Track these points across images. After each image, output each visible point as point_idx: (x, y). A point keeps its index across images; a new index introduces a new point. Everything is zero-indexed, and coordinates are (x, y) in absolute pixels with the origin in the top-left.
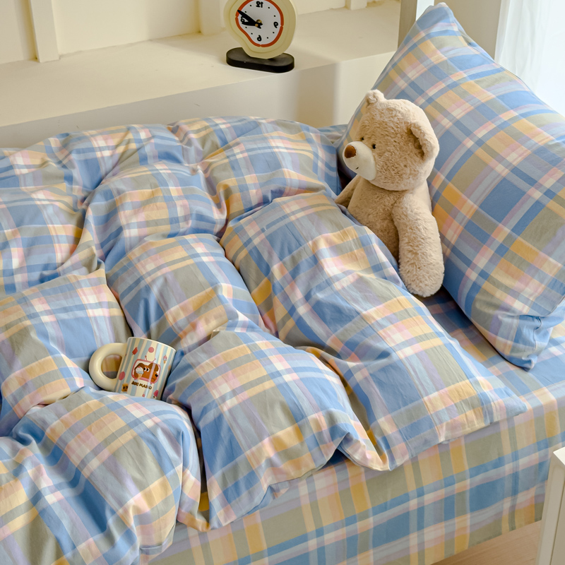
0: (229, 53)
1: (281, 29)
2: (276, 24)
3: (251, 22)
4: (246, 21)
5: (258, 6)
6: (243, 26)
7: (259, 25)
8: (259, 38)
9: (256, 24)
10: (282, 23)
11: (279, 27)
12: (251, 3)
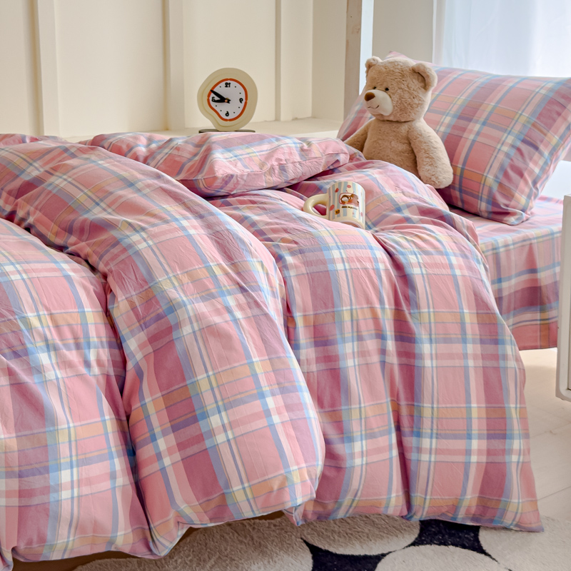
0: (200, 131)
1: (246, 103)
2: (241, 100)
3: (222, 100)
4: (217, 98)
5: (226, 86)
6: (213, 104)
7: (229, 101)
8: (227, 114)
9: (226, 101)
10: (246, 98)
11: (243, 102)
12: (220, 85)
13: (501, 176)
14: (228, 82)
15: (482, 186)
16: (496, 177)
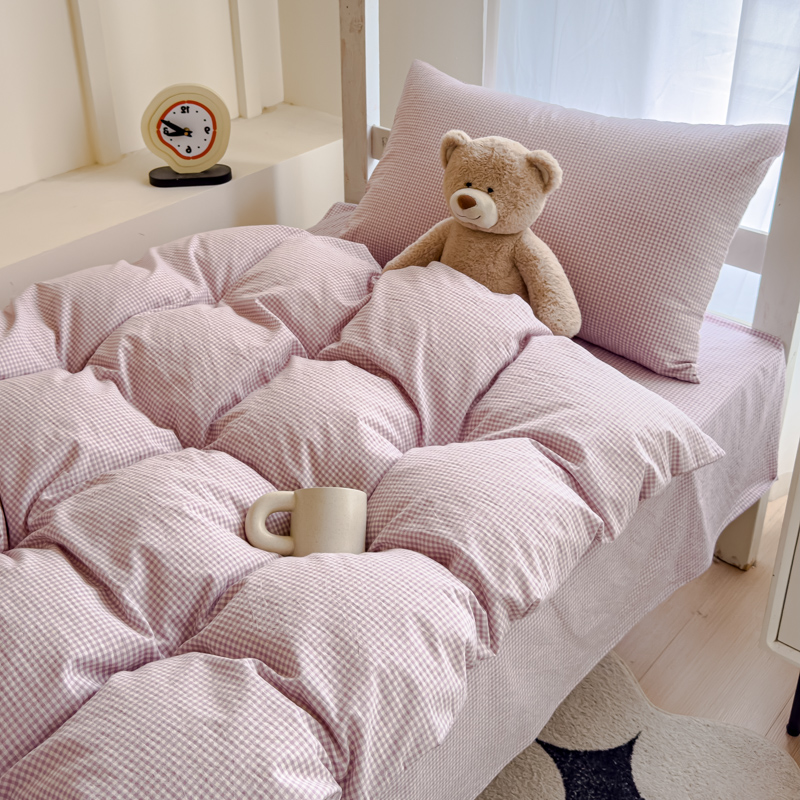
0: (151, 173)
1: (214, 133)
2: (207, 130)
3: (179, 131)
4: (171, 130)
5: (183, 112)
6: (166, 138)
7: (189, 134)
8: (189, 150)
9: (186, 133)
10: (215, 127)
11: (211, 132)
12: (174, 110)
14: (186, 105)
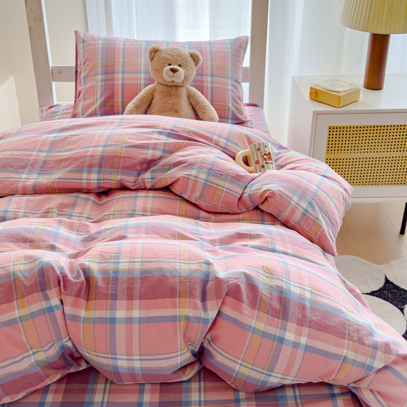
13: (235, 104)
15: (227, 111)
16: (233, 105)
